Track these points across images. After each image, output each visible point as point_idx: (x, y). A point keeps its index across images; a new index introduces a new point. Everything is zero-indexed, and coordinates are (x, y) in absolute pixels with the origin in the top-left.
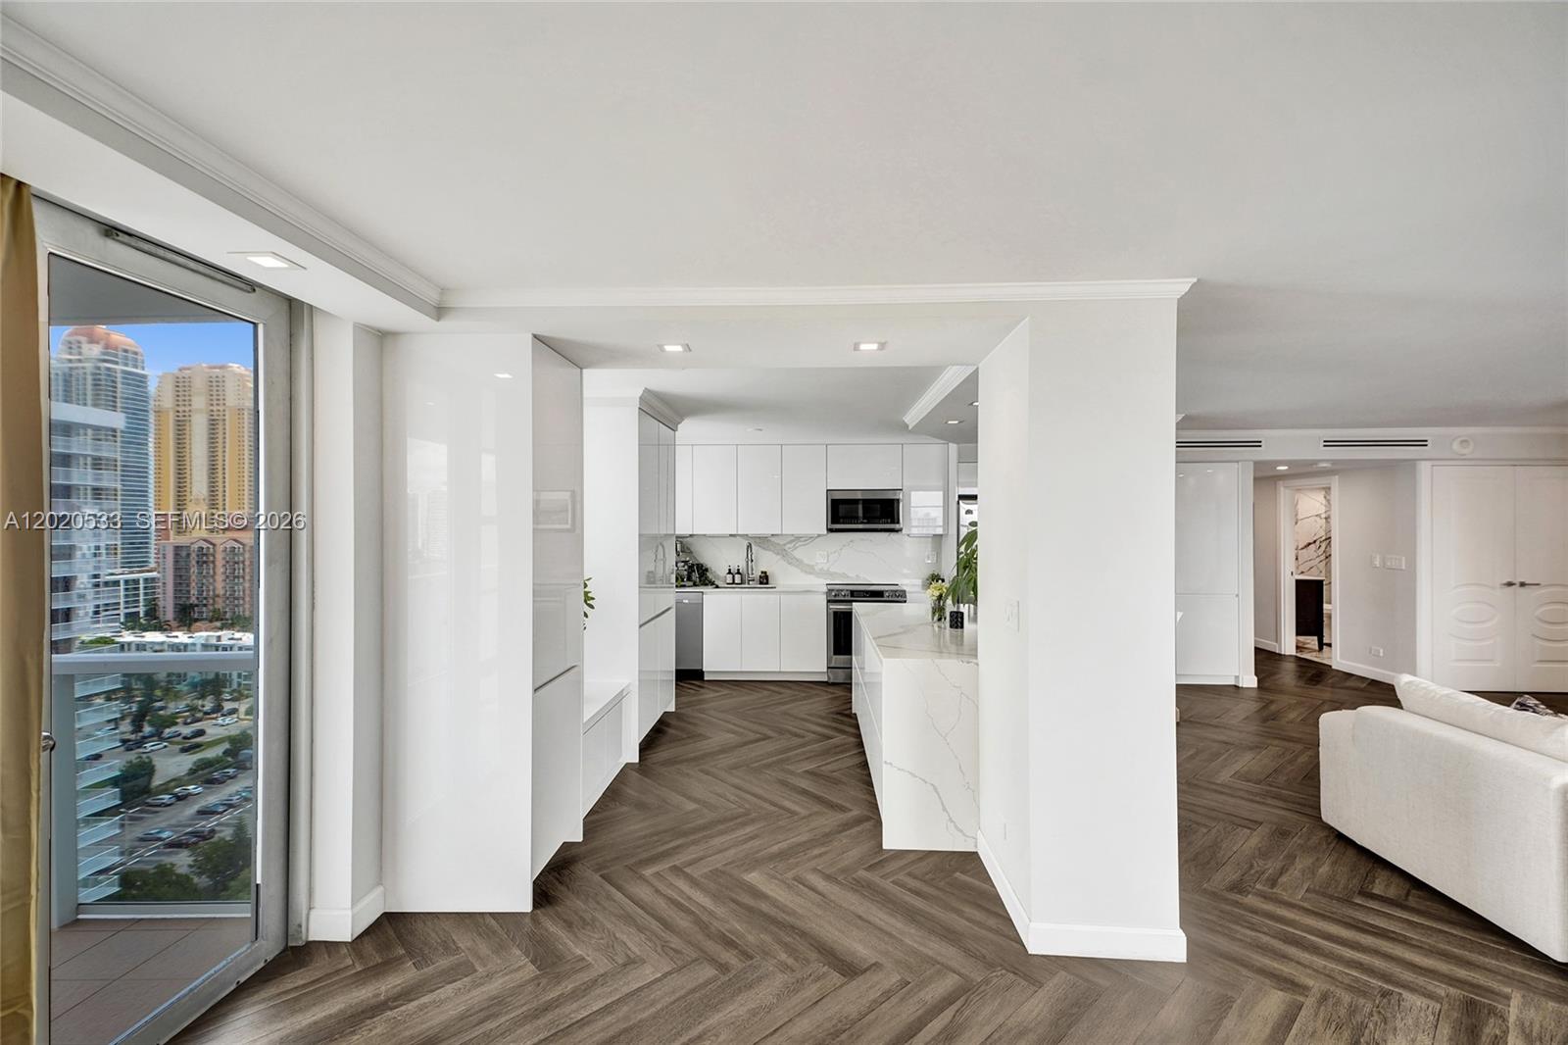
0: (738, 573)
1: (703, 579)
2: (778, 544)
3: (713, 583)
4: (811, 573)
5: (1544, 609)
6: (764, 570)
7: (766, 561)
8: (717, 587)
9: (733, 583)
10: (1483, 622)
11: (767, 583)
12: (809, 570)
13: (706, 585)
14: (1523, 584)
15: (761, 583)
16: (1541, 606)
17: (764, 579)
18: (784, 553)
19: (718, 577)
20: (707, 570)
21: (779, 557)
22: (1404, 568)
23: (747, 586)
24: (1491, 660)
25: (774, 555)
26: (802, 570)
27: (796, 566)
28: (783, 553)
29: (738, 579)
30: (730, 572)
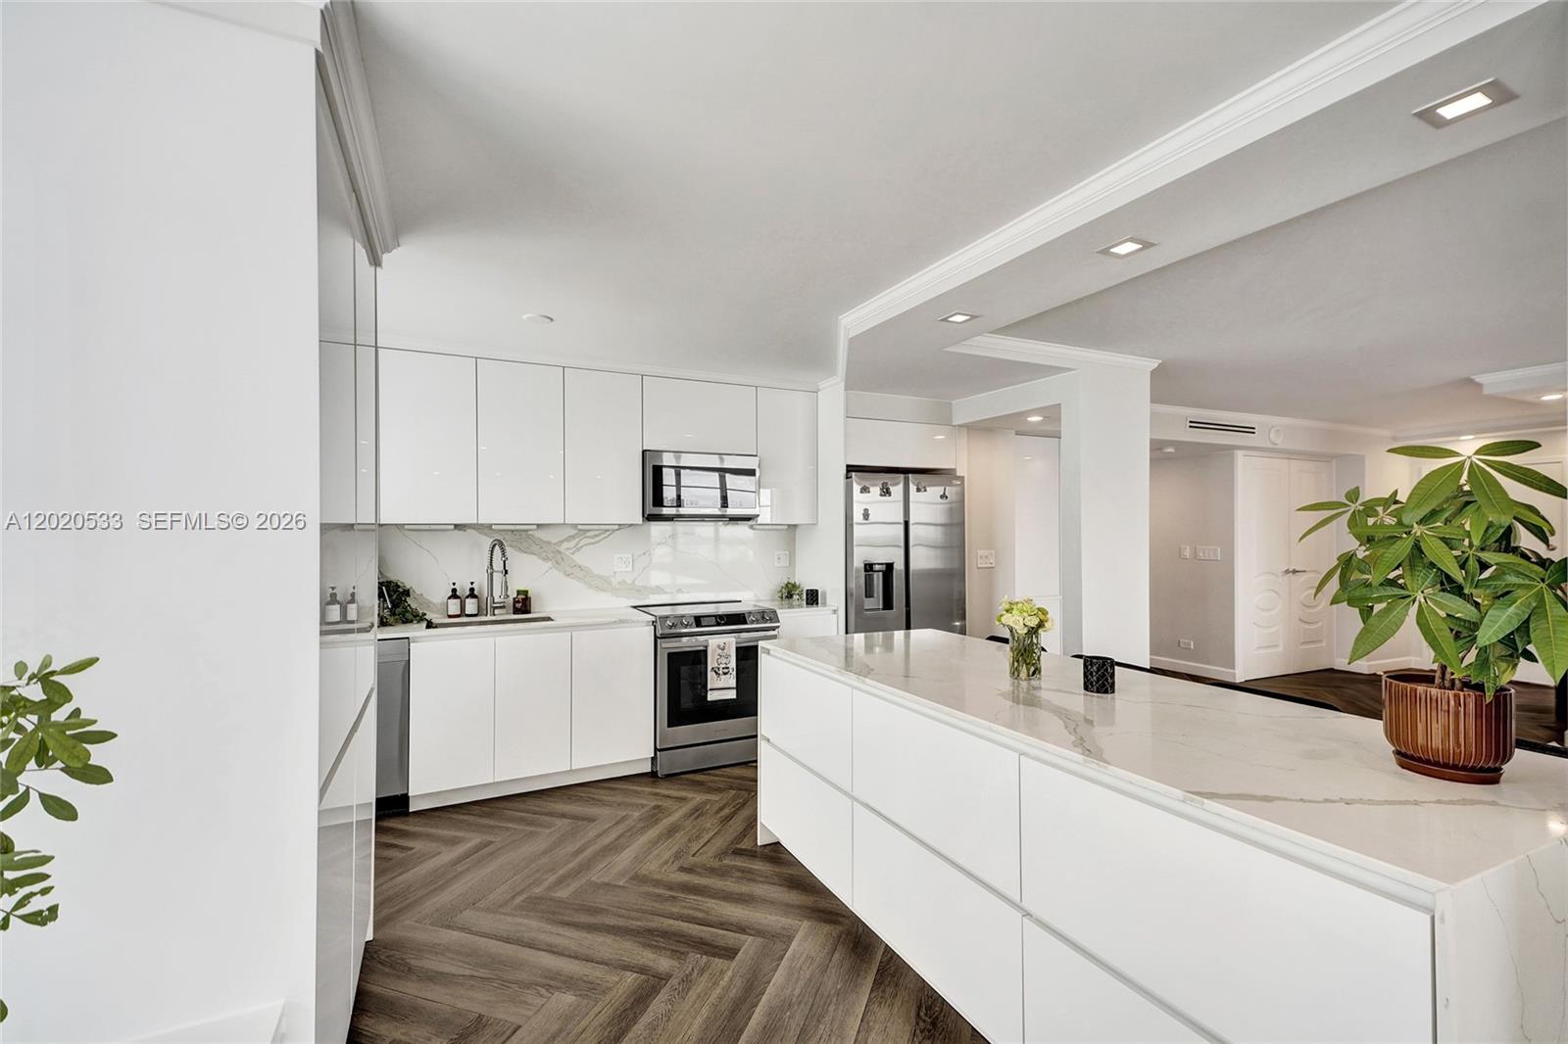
0: (472, 594)
1: (398, 610)
2: (549, 543)
3: (419, 618)
4: (604, 590)
5: (1306, 593)
6: (522, 588)
7: (527, 573)
8: (430, 625)
9: (463, 613)
10: (1269, 610)
11: (528, 612)
12: (601, 584)
13: (407, 621)
14: (1294, 572)
15: (516, 611)
16: (1306, 590)
17: (523, 605)
18: (559, 556)
19: (428, 604)
20: (407, 593)
21: (550, 564)
22: (1219, 558)
23: (489, 618)
24: (1277, 646)
25: (540, 561)
26: (590, 586)
27: (578, 578)
28: (554, 555)
29: (471, 606)
30: (454, 595)
